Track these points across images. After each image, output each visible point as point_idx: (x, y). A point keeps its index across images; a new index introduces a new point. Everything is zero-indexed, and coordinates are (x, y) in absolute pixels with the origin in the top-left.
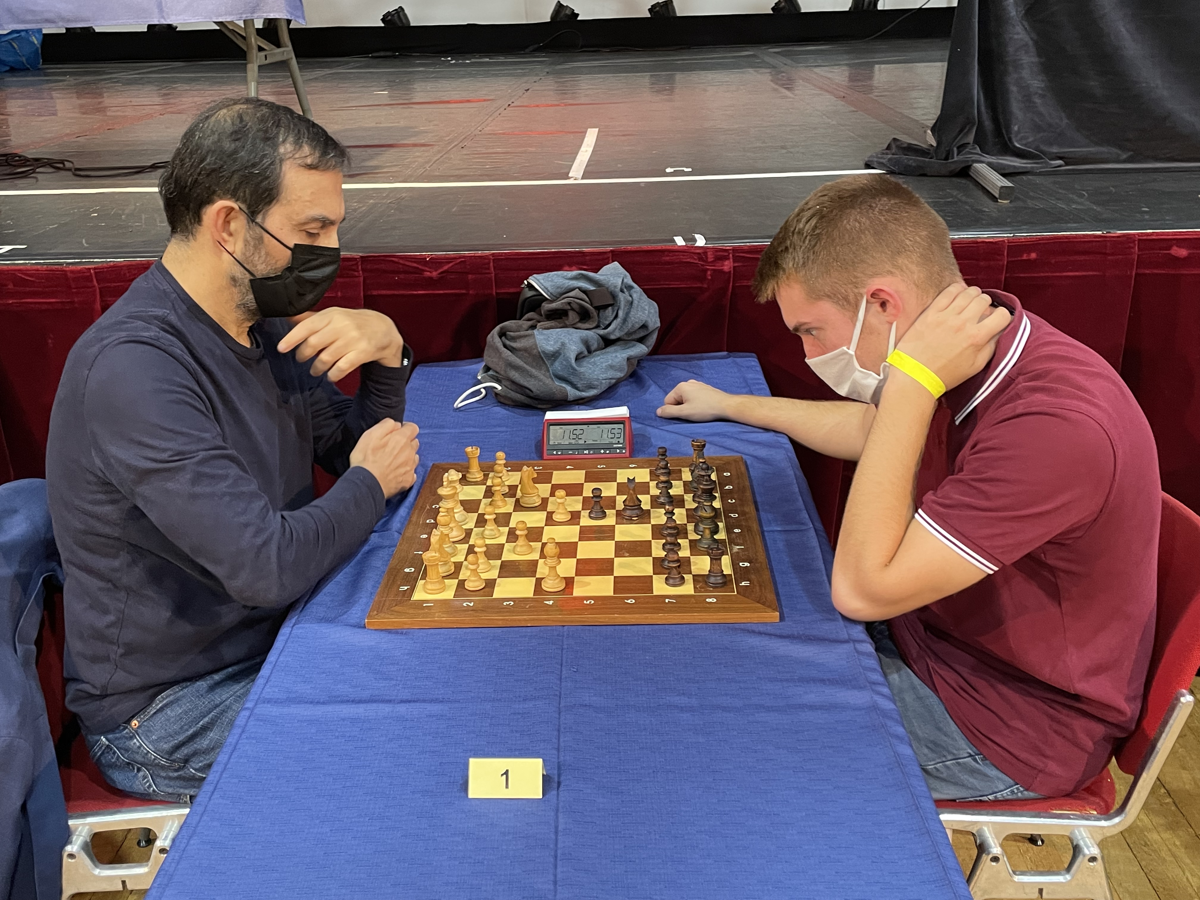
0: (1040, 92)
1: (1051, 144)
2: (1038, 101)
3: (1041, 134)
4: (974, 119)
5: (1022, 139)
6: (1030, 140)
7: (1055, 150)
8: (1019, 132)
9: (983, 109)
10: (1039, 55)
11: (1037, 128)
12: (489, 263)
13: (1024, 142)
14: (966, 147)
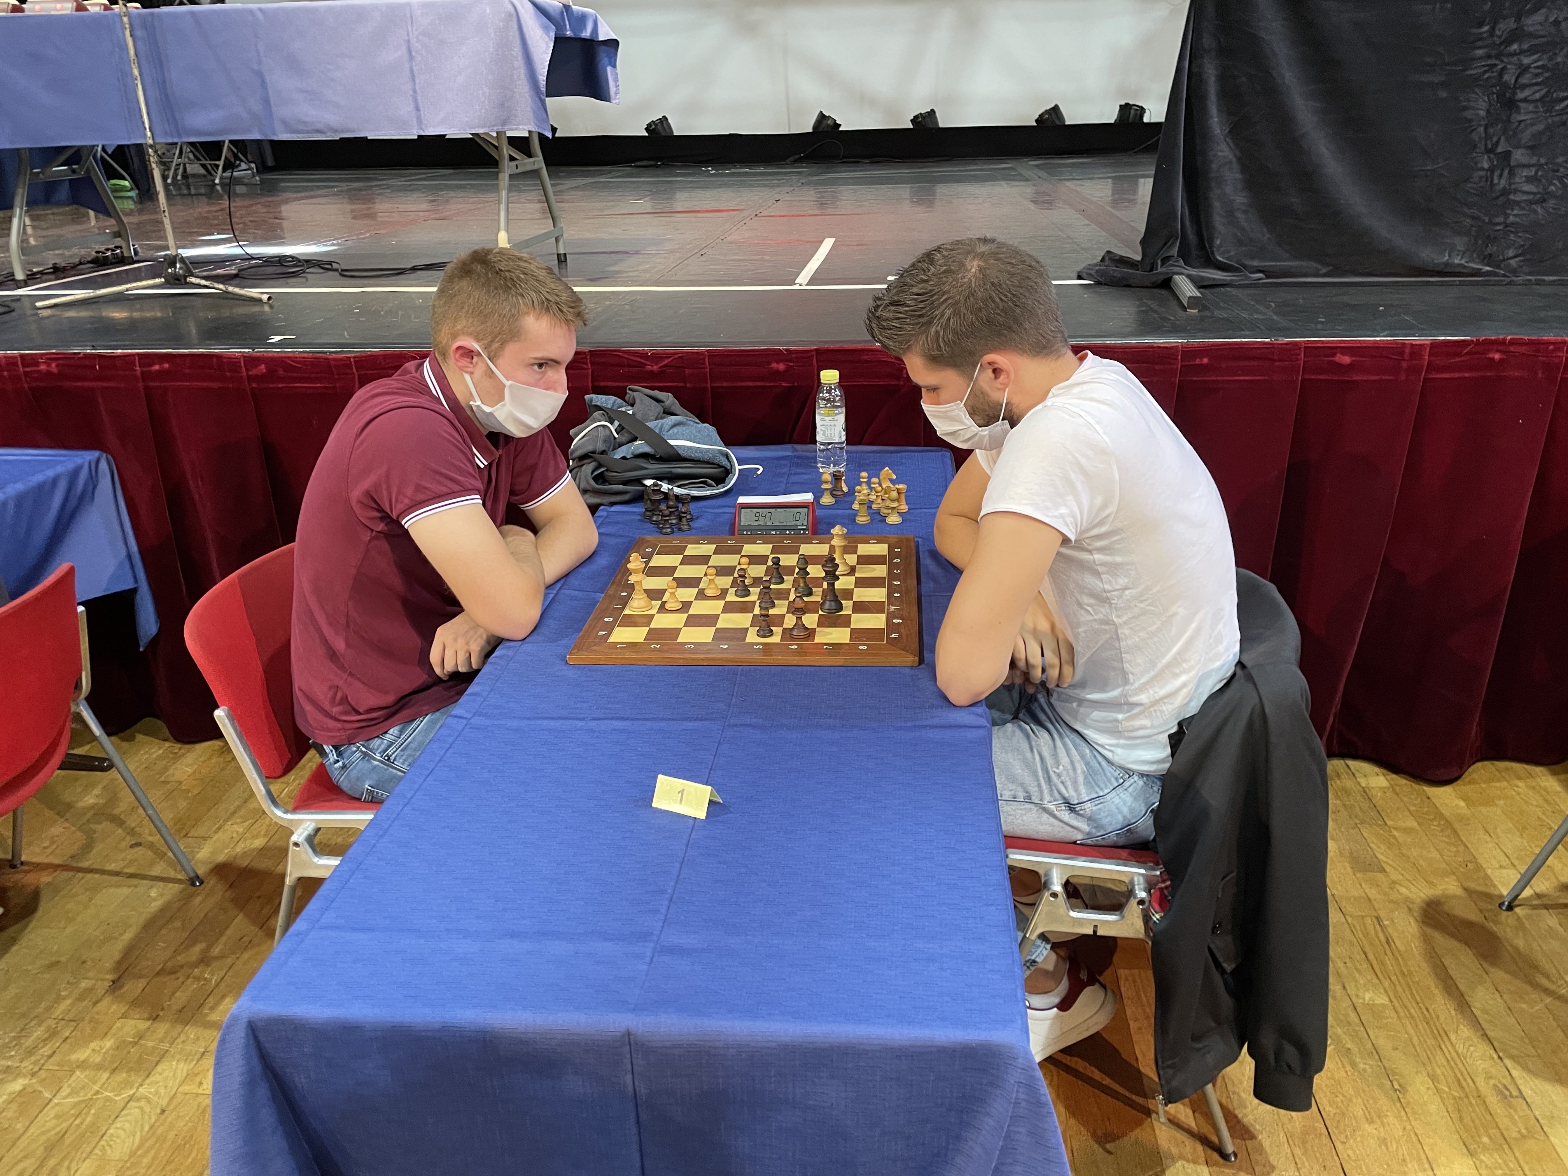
0: (1243, 207)
1: (1252, 258)
2: (1239, 215)
3: (1244, 248)
4: (1177, 232)
5: (1224, 252)
6: (1232, 253)
7: (1255, 263)
8: (1220, 246)
9: (1188, 223)
10: (1243, 172)
11: (1240, 242)
12: (704, 359)
13: (1226, 255)
14: (1169, 260)
